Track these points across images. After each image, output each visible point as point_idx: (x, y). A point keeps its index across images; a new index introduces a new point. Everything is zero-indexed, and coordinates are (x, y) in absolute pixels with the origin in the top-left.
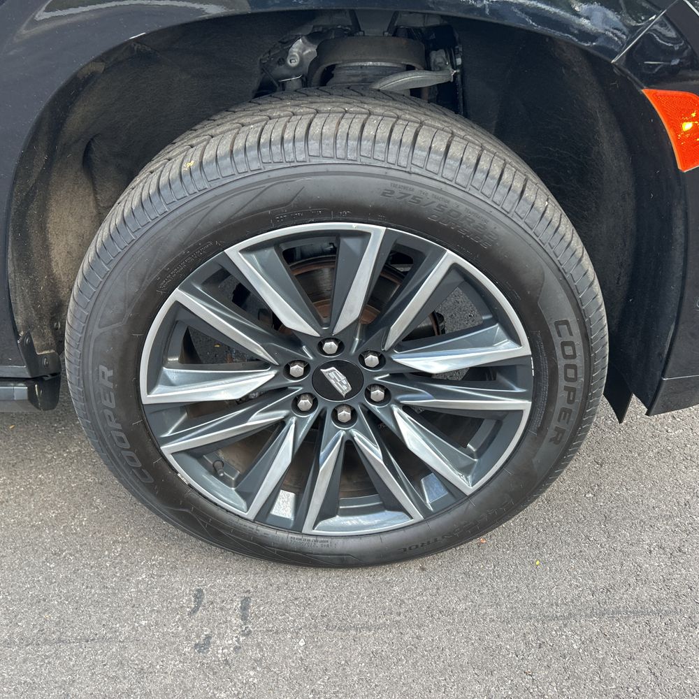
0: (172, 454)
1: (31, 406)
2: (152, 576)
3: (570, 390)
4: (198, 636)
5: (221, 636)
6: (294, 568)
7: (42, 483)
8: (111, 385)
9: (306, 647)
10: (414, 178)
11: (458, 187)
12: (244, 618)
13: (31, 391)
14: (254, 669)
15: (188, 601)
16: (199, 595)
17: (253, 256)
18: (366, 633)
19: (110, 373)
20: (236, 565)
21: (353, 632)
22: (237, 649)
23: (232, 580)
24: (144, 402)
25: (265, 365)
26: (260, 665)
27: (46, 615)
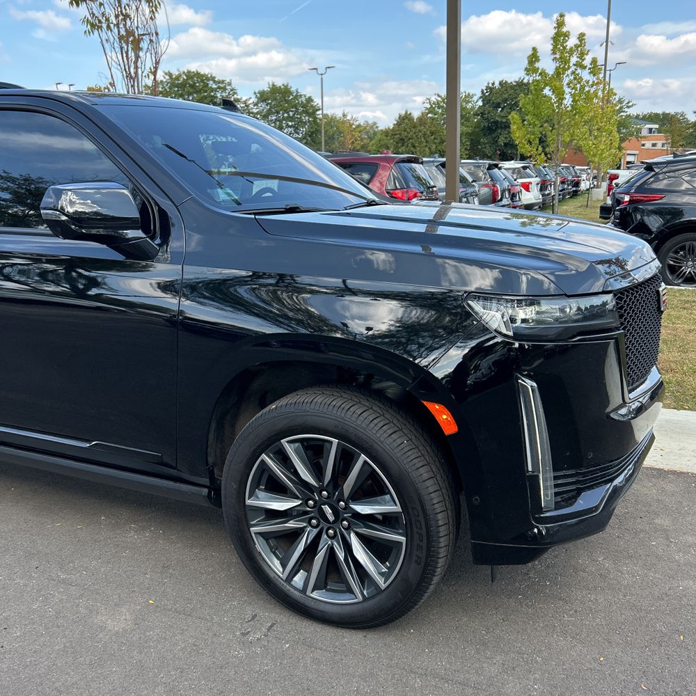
0: (255, 533)
1: (208, 500)
2: (239, 604)
3: (420, 534)
4: (245, 630)
5: (254, 633)
6: (303, 618)
7: (213, 556)
8: (234, 492)
9: (288, 647)
10: (346, 422)
11: (362, 428)
12: (268, 630)
13: (209, 493)
14: (261, 648)
15: (248, 617)
16: (254, 617)
17: (292, 445)
18: (319, 651)
19: (235, 486)
20: (278, 610)
21: (313, 649)
22: (258, 639)
23: (273, 615)
24: (247, 503)
25: (297, 498)
26: (264, 648)
27: (189, 605)
